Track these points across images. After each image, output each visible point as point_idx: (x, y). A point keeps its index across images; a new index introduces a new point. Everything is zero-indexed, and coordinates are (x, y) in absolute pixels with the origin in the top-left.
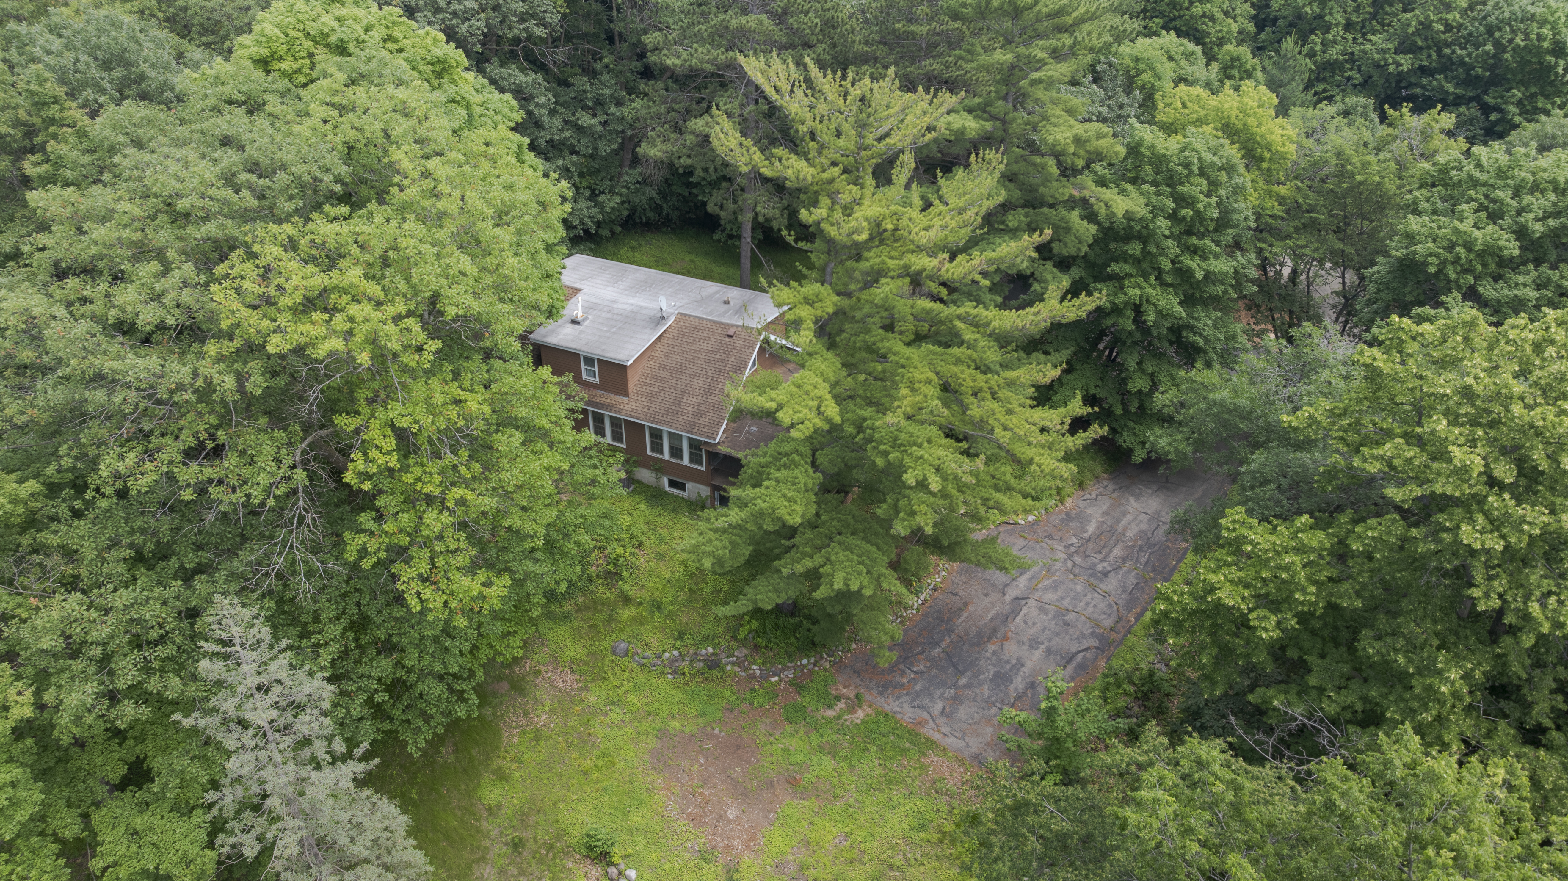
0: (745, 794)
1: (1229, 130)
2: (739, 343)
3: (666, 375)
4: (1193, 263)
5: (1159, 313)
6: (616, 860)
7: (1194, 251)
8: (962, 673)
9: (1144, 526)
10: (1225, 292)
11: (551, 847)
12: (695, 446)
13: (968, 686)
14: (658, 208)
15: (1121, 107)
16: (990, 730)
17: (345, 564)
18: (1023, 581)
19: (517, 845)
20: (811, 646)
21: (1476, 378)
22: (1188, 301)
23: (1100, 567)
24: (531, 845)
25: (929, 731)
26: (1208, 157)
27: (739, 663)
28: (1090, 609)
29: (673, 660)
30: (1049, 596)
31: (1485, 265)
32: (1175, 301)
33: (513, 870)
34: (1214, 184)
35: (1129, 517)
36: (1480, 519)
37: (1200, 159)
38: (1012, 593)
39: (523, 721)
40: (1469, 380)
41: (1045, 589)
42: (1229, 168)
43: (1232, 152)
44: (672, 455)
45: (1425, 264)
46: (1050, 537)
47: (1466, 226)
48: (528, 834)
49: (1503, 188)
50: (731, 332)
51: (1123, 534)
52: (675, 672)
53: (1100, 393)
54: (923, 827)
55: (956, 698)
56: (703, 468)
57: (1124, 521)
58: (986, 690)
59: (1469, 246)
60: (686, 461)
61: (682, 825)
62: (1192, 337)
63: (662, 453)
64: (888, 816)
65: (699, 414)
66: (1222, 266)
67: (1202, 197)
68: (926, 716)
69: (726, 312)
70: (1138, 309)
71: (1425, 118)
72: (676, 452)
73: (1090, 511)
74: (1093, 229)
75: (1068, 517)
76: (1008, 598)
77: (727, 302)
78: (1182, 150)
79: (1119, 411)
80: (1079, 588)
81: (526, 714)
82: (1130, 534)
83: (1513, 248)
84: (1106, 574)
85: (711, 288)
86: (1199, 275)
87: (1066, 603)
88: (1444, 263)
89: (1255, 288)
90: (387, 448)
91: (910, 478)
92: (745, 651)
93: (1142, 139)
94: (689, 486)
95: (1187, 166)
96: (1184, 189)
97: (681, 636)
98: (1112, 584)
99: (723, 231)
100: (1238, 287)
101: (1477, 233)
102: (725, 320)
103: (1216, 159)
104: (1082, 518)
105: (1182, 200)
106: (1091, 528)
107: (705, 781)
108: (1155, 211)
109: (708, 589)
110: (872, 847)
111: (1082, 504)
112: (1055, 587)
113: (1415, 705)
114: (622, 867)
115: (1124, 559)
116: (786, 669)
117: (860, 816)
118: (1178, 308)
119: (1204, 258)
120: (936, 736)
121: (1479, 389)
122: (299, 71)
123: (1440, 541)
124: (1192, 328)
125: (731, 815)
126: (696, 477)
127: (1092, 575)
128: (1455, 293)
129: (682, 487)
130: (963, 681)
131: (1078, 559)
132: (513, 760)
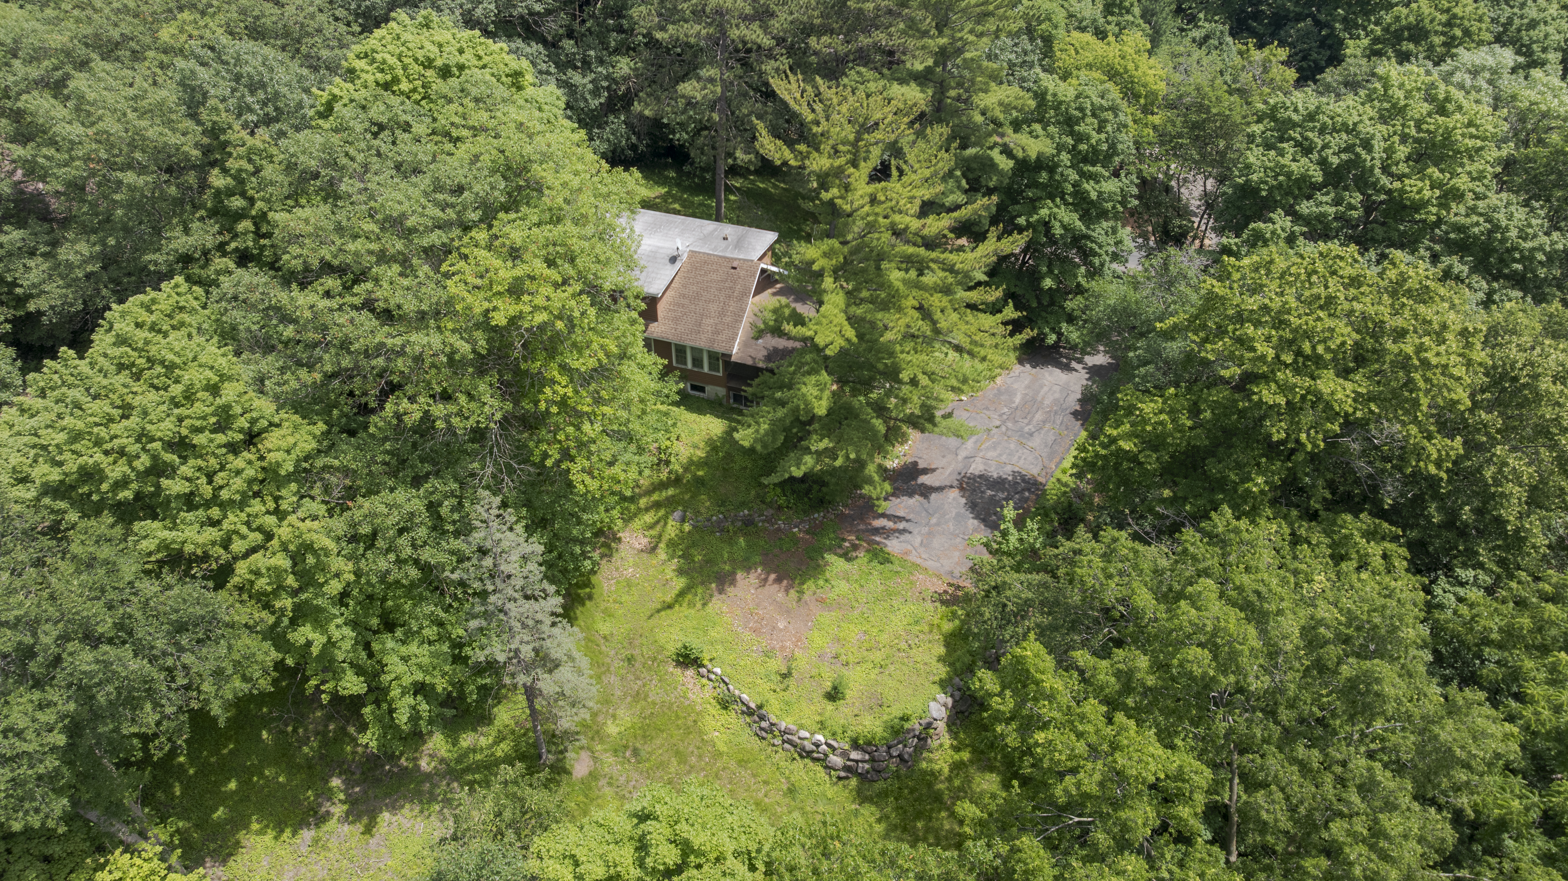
0: (788, 611)
1: (1112, 74)
2: (743, 273)
3: (686, 302)
4: (1088, 186)
5: (1064, 227)
6: (706, 662)
7: (1090, 177)
8: (931, 515)
9: (1057, 395)
10: (1114, 207)
11: (654, 659)
12: (714, 357)
13: (938, 524)
14: (634, 147)
15: (1026, 53)
16: (957, 554)
17: (534, 464)
18: (970, 444)
19: (630, 660)
20: (821, 503)
21: (1271, 299)
22: (1085, 217)
23: (1026, 429)
24: (639, 658)
25: (913, 558)
26: (1097, 100)
27: (768, 520)
28: (1022, 462)
29: (719, 522)
30: (991, 454)
31: (1300, 189)
32: (1076, 216)
33: (631, 677)
34: (1102, 124)
35: (1045, 389)
36: (1273, 386)
37: (1092, 104)
38: (962, 454)
39: (616, 574)
40: (1267, 301)
41: (987, 449)
42: (1114, 109)
43: (1115, 93)
44: (694, 365)
45: (1259, 190)
46: (987, 409)
47: (1286, 161)
48: (636, 652)
49: (1312, 130)
50: (735, 264)
51: (1042, 403)
52: (721, 531)
53: (1019, 291)
54: (917, 622)
55: (930, 534)
56: (721, 374)
57: (1042, 393)
58: (951, 527)
59: (1289, 175)
60: (706, 369)
61: (748, 635)
62: (1089, 244)
63: (685, 364)
64: (893, 617)
65: (717, 332)
66: (1111, 186)
67: (1094, 133)
68: (910, 547)
69: (727, 247)
70: (1047, 225)
71: (1266, 51)
72: (697, 362)
73: (1015, 386)
74: (1011, 163)
75: (1000, 392)
76: (960, 458)
77: (725, 239)
78: (1078, 97)
79: (1035, 305)
80: (1012, 446)
81: (617, 569)
82: (1047, 402)
83: (1318, 176)
84: (1031, 435)
85: (709, 226)
86: (1094, 195)
87: (1004, 458)
88: (1271, 189)
89: (1137, 202)
90: (564, 383)
91: (905, 376)
92: (771, 511)
93: (1046, 88)
94: (708, 388)
95: (1081, 109)
96: (1081, 128)
97: (723, 504)
98: (1036, 441)
99: (692, 164)
100: (1123, 203)
101: (1294, 166)
102: (728, 255)
103: (1104, 102)
104: (1010, 392)
105: (1080, 138)
106: (1018, 400)
107: (758, 605)
108: (1060, 148)
109: (737, 467)
110: (884, 638)
111: (1009, 381)
112: (994, 447)
113: (1239, 501)
114: (710, 667)
115: (1044, 422)
116: (803, 521)
117: (871, 619)
118: (1078, 223)
119: (1098, 182)
120: (919, 561)
121: (1272, 305)
122: (414, 90)
123: (1250, 400)
124: (1088, 237)
125: (781, 625)
126: (714, 381)
127: (1022, 436)
128: (1280, 211)
129: (702, 389)
130: (934, 521)
131: (1010, 425)
132: (615, 602)
